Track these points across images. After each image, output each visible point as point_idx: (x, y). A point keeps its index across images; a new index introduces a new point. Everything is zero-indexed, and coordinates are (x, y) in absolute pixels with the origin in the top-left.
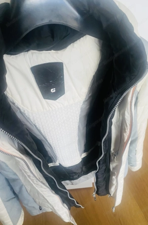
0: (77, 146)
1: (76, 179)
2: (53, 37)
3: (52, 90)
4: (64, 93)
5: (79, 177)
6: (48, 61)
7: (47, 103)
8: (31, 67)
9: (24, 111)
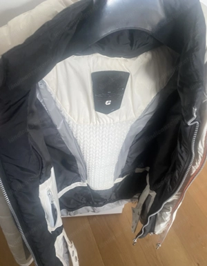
0: (114, 170)
1: (101, 206)
2: (132, 45)
3: (107, 102)
4: (119, 108)
5: (105, 203)
6: (113, 69)
7: (97, 116)
8: (92, 72)
9: (69, 121)
